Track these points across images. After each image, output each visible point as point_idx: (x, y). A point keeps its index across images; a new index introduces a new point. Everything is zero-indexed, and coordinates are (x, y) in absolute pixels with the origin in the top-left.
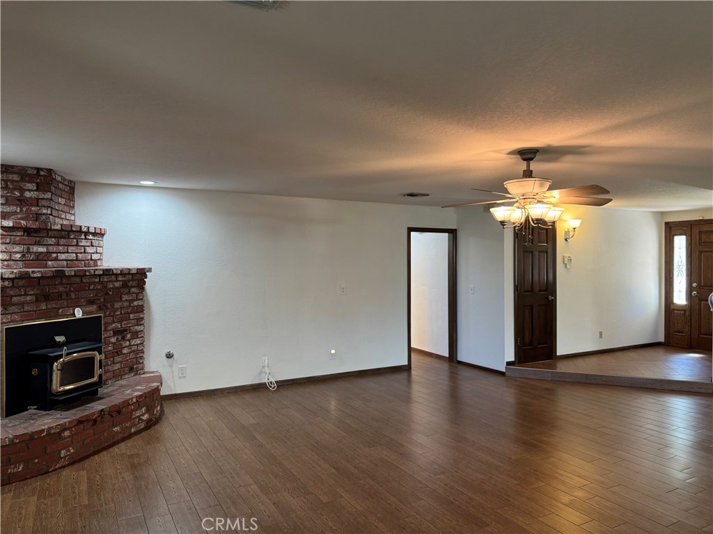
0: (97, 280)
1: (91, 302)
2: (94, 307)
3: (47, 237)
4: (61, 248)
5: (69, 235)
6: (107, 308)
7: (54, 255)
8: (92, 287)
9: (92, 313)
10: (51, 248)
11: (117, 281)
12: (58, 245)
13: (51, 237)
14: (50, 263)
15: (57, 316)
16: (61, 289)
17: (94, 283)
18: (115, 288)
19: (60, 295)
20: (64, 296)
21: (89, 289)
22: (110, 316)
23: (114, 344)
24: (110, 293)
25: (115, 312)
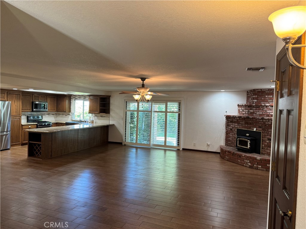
0: (261, 121)
1: (260, 127)
2: (261, 129)
3: (253, 107)
4: (257, 111)
5: (259, 107)
6: (266, 130)
7: (255, 113)
8: (260, 123)
9: (260, 130)
10: (254, 111)
11: (269, 122)
12: (256, 110)
13: (254, 108)
14: (254, 115)
15: (250, 129)
16: (251, 122)
17: (260, 121)
18: (268, 124)
19: (251, 124)
20: (252, 124)
21: (259, 123)
22: (266, 133)
23: (268, 143)
24: (267, 126)
25: (268, 132)
